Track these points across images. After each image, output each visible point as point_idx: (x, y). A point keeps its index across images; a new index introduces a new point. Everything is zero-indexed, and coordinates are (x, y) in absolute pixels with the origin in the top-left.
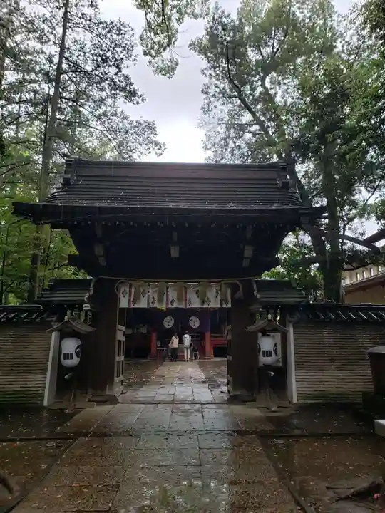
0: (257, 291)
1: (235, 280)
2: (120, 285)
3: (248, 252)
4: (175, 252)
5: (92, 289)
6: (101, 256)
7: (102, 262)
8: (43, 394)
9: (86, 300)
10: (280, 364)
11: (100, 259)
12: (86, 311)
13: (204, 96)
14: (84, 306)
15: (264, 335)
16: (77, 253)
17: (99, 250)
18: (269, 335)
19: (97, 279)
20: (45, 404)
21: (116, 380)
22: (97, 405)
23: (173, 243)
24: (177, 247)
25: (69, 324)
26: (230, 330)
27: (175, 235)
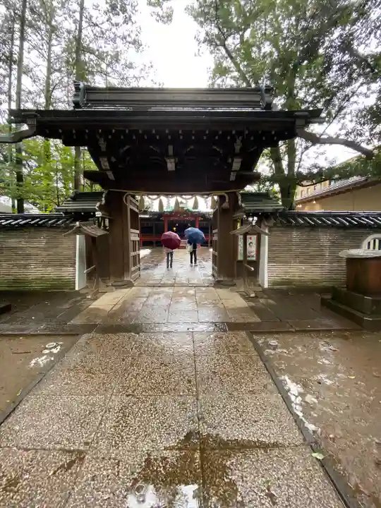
0: (242, 202)
1: (223, 193)
3: (236, 165)
4: (171, 165)
5: (103, 199)
6: (108, 170)
7: (111, 176)
8: (75, 281)
9: (97, 209)
11: (108, 173)
12: (98, 218)
14: (97, 213)
16: (98, 170)
17: (104, 163)
19: (109, 192)
20: (77, 289)
21: (133, 269)
22: (116, 289)
23: (169, 157)
24: (173, 160)
25: (81, 229)
26: (216, 233)
27: (171, 149)
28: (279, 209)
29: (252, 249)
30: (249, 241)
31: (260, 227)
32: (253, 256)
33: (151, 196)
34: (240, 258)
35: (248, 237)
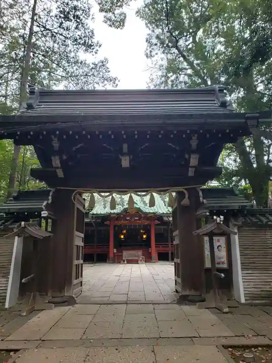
0: (203, 198)
1: (181, 189)
3: (194, 160)
4: (125, 162)
5: (50, 198)
6: (58, 168)
7: (60, 173)
8: (6, 296)
9: (44, 208)
11: (58, 171)
12: (44, 217)
14: (42, 213)
17: (56, 163)
19: (57, 190)
20: (7, 306)
21: (75, 282)
22: (55, 306)
23: (123, 154)
24: (128, 158)
25: (26, 230)
26: (177, 235)
27: (125, 147)
28: (246, 206)
29: (222, 254)
30: (216, 244)
31: (228, 226)
32: (223, 263)
33: (103, 194)
34: (208, 264)
35: (215, 238)
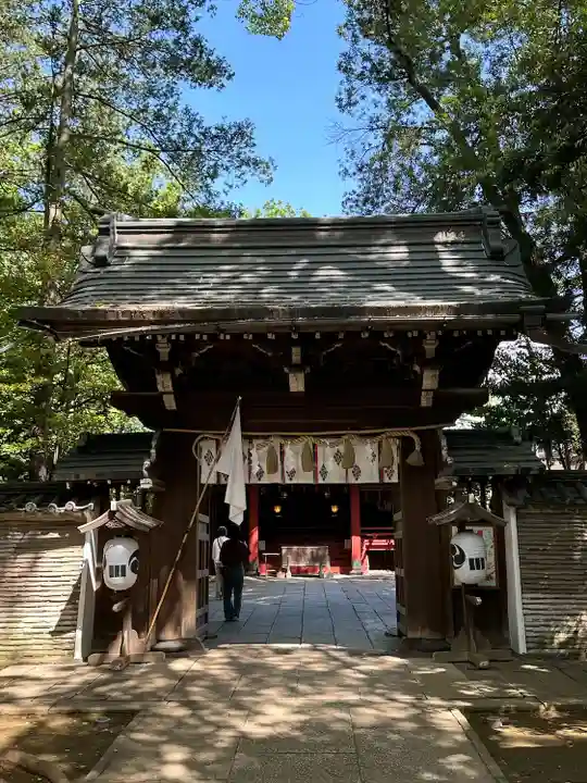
0: (448, 451)
1: (407, 432)
2: (201, 444)
3: (429, 380)
4: (297, 384)
5: (153, 451)
6: (168, 393)
7: (170, 403)
8: (74, 638)
9: (145, 472)
10: (493, 583)
11: (166, 397)
12: (145, 491)
13: (343, 76)
14: (142, 481)
15: (462, 530)
17: (164, 383)
18: (471, 531)
19: (163, 434)
21: (198, 613)
22: (167, 657)
23: (293, 368)
26: (400, 521)
27: (296, 354)
